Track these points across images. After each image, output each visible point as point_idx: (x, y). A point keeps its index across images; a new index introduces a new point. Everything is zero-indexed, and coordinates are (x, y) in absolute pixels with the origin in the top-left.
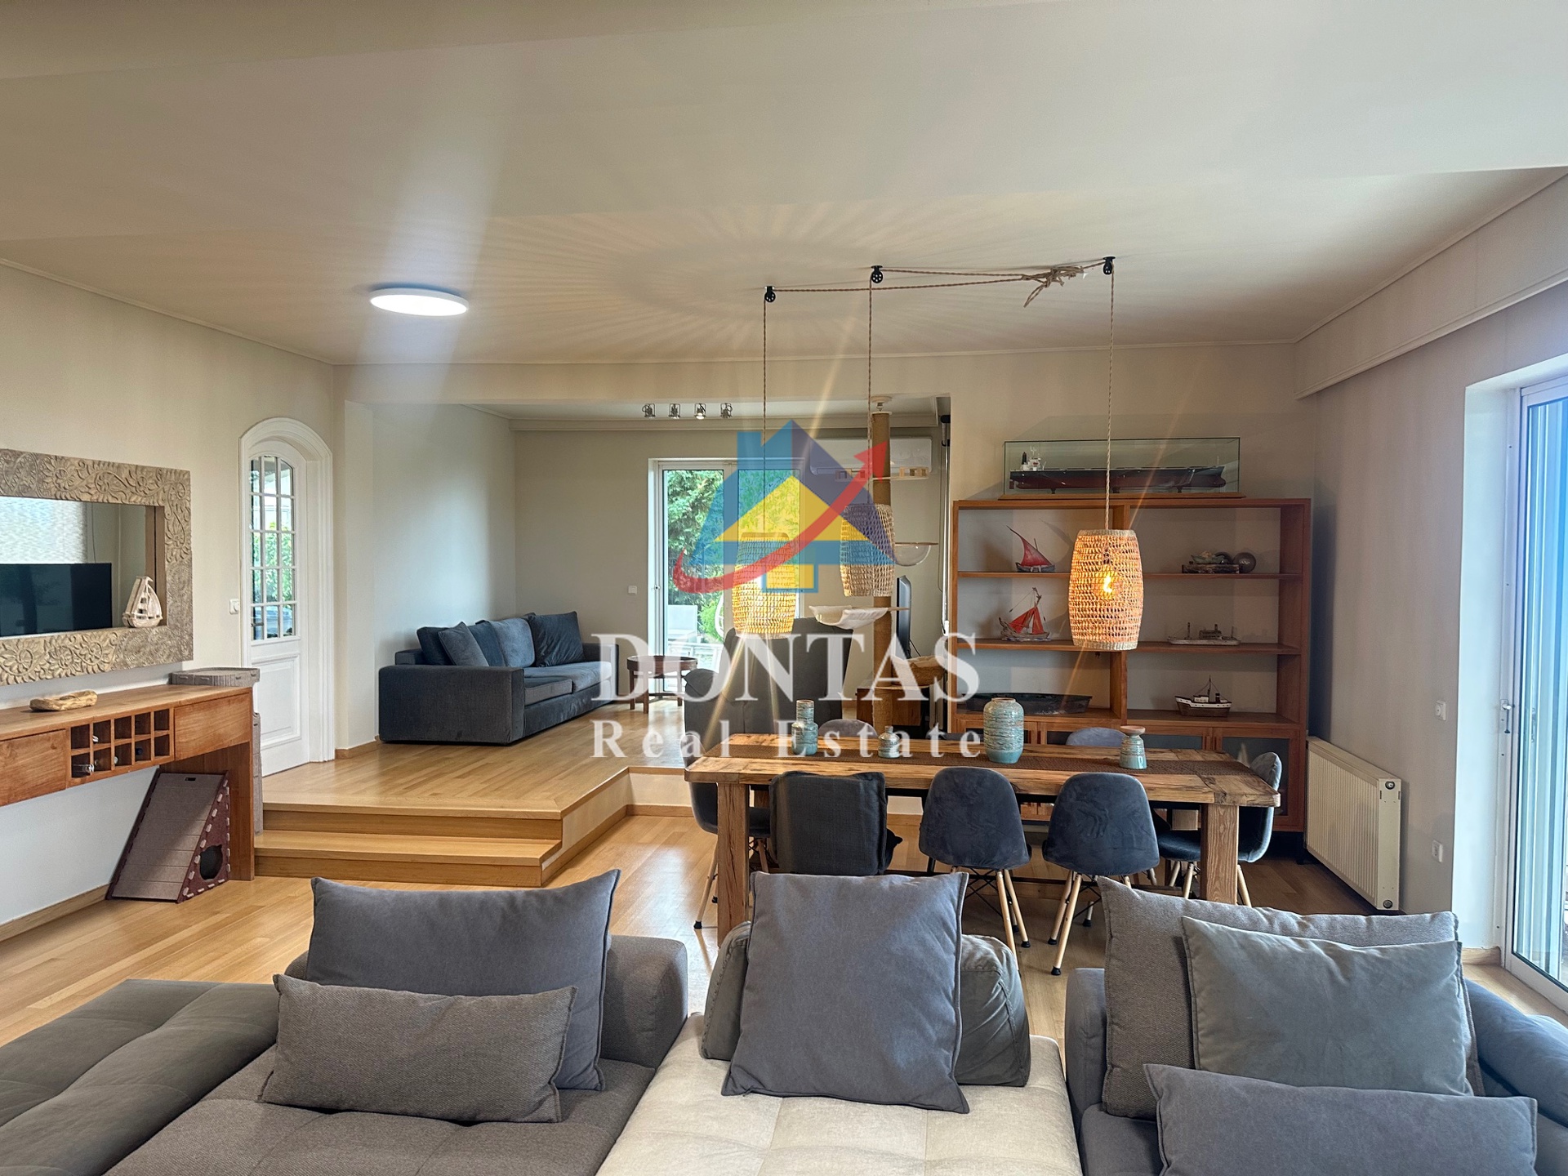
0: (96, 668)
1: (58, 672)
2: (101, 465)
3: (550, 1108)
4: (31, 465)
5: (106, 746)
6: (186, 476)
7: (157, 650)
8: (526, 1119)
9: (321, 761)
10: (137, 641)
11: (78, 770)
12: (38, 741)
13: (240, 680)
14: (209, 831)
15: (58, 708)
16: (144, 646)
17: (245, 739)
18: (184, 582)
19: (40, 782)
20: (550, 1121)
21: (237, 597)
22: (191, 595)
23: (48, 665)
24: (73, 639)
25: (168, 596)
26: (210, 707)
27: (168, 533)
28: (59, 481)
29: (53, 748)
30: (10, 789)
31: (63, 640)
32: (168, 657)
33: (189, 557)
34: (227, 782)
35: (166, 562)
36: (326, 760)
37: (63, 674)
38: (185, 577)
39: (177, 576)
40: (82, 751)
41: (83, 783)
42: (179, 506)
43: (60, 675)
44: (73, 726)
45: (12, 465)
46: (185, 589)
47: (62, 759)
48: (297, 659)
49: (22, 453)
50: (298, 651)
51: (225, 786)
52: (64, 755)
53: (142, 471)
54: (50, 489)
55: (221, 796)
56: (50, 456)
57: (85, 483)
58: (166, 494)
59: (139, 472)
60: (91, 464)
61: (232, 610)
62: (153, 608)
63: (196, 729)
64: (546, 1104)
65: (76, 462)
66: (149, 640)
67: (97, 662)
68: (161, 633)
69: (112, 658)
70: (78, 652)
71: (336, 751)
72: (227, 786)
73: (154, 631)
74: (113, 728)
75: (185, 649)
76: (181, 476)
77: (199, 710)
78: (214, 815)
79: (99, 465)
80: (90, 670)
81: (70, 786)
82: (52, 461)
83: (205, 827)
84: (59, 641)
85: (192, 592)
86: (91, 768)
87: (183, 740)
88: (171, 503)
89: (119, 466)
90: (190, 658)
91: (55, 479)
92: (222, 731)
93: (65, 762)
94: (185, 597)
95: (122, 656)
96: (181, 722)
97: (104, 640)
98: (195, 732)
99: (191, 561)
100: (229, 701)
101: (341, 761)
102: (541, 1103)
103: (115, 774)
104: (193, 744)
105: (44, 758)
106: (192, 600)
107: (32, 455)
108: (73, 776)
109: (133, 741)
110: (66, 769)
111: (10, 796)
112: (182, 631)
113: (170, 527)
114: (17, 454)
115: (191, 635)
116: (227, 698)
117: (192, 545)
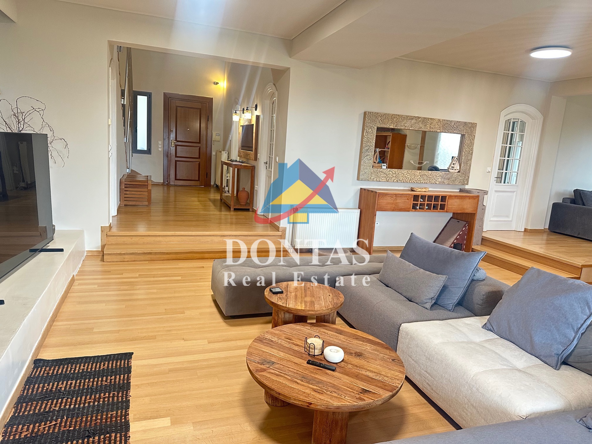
0: (434, 182)
1: (422, 181)
2: (445, 121)
3: (428, 305)
4: (423, 121)
5: (424, 203)
6: (475, 125)
7: (455, 180)
8: (421, 305)
9: (518, 231)
10: (449, 176)
11: (414, 207)
12: (404, 197)
13: (479, 193)
14: (458, 238)
15: (416, 190)
16: (451, 178)
17: (474, 212)
18: (469, 160)
19: (402, 208)
20: (427, 309)
21: (491, 167)
22: (471, 164)
23: (419, 179)
24: (428, 173)
25: (462, 163)
26: (462, 199)
27: (465, 143)
28: (431, 126)
29: (408, 199)
30: (394, 208)
31: (425, 173)
32: (459, 183)
33: (472, 151)
34: (467, 224)
35: (463, 153)
36: (520, 231)
37: (423, 182)
38: (469, 158)
39: (466, 157)
40: (416, 202)
41: (415, 211)
42: (471, 135)
43: (422, 182)
44: (415, 195)
45: (417, 121)
46: (469, 162)
47: (410, 203)
48: (515, 193)
49: (421, 117)
50: (516, 190)
51: (466, 225)
52: (411, 202)
53: (459, 123)
54: (428, 128)
55: (464, 228)
56: (429, 118)
57: (439, 126)
58: (467, 130)
59: (458, 123)
60: (442, 120)
61: (488, 171)
62: (457, 167)
63: (455, 204)
64: (427, 304)
65: (437, 120)
66: (453, 176)
67: (435, 180)
68: (458, 175)
69: (440, 180)
70: (429, 176)
71: (525, 229)
72: (467, 226)
73: (455, 174)
74: (427, 198)
75: (466, 181)
76: (473, 125)
77: (458, 199)
78: (461, 234)
79: (444, 121)
80: (432, 182)
81: (411, 211)
82: (430, 120)
83: (457, 237)
84: (424, 173)
85: (471, 163)
86: (418, 208)
87: (450, 207)
88: (468, 133)
89: (451, 121)
90: (467, 184)
91: (430, 125)
92: (465, 207)
93: (411, 205)
94: (468, 165)
95: (443, 180)
96: (450, 201)
97: (438, 174)
98: (455, 205)
99: (472, 153)
100: (470, 198)
101: (526, 232)
102: (426, 303)
103: (425, 211)
104: (454, 209)
105: (405, 202)
106: (471, 166)
107: (423, 118)
108: (412, 209)
109: (433, 203)
110: (411, 206)
111: (394, 209)
112: (465, 175)
113: (466, 141)
114: (419, 118)
115: (469, 177)
116: (470, 197)
117: (474, 148)
